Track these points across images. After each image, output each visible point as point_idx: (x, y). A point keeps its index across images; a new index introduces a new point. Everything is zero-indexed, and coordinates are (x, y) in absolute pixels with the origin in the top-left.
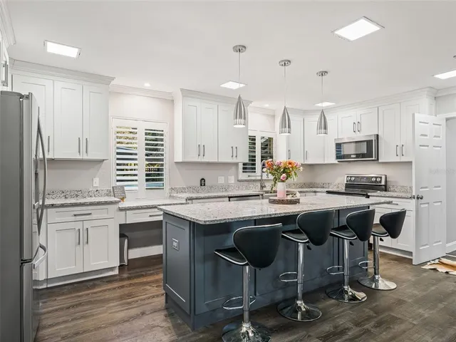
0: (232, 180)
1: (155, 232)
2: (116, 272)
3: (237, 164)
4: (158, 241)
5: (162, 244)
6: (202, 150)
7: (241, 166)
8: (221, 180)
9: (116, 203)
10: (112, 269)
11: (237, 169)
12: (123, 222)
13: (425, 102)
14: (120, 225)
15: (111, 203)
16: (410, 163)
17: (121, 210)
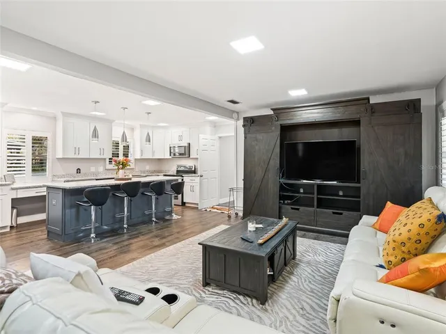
0: (101, 169)
1: (40, 205)
2: (8, 229)
3: (105, 159)
4: (42, 210)
5: (45, 212)
6: (77, 150)
7: (108, 160)
8: (93, 169)
9: (9, 185)
10: (4, 227)
11: (105, 162)
12: (15, 197)
13: (208, 129)
14: (12, 199)
15: (6, 185)
16: (197, 159)
17: (13, 189)
